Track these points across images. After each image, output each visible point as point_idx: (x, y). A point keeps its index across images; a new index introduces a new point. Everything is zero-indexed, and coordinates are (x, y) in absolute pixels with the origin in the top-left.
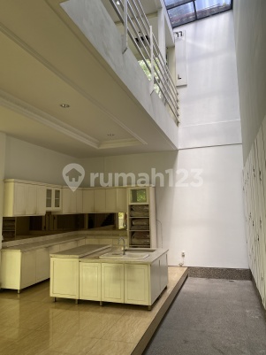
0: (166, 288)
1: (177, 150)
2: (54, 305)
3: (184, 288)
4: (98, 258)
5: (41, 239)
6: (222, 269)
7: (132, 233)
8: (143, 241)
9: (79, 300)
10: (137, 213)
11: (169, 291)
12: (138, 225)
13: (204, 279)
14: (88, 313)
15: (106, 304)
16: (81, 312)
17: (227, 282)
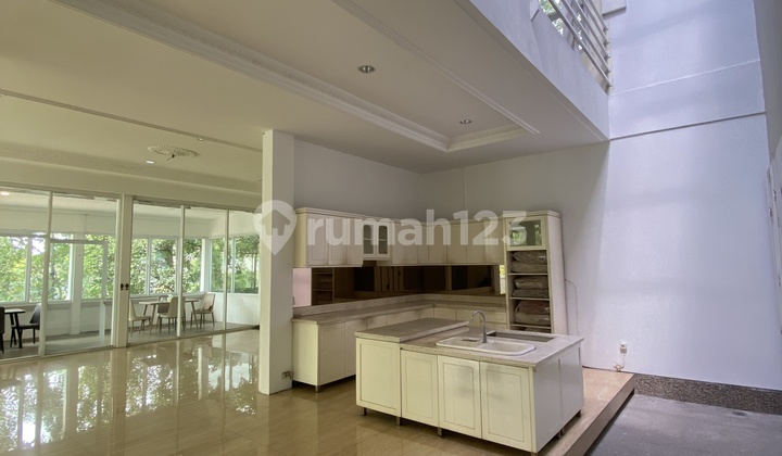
0: (578, 415)
1: (607, 142)
2: (362, 421)
3: (623, 415)
4: (434, 345)
5: (359, 304)
6: (716, 386)
7: (516, 303)
8: (537, 318)
9: (401, 419)
10: (524, 266)
11: (584, 423)
12: (528, 289)
13: (671, 401)
14: (416, 444)
15: (448, 435)
16: (405, 441)
17: (729, 413)
